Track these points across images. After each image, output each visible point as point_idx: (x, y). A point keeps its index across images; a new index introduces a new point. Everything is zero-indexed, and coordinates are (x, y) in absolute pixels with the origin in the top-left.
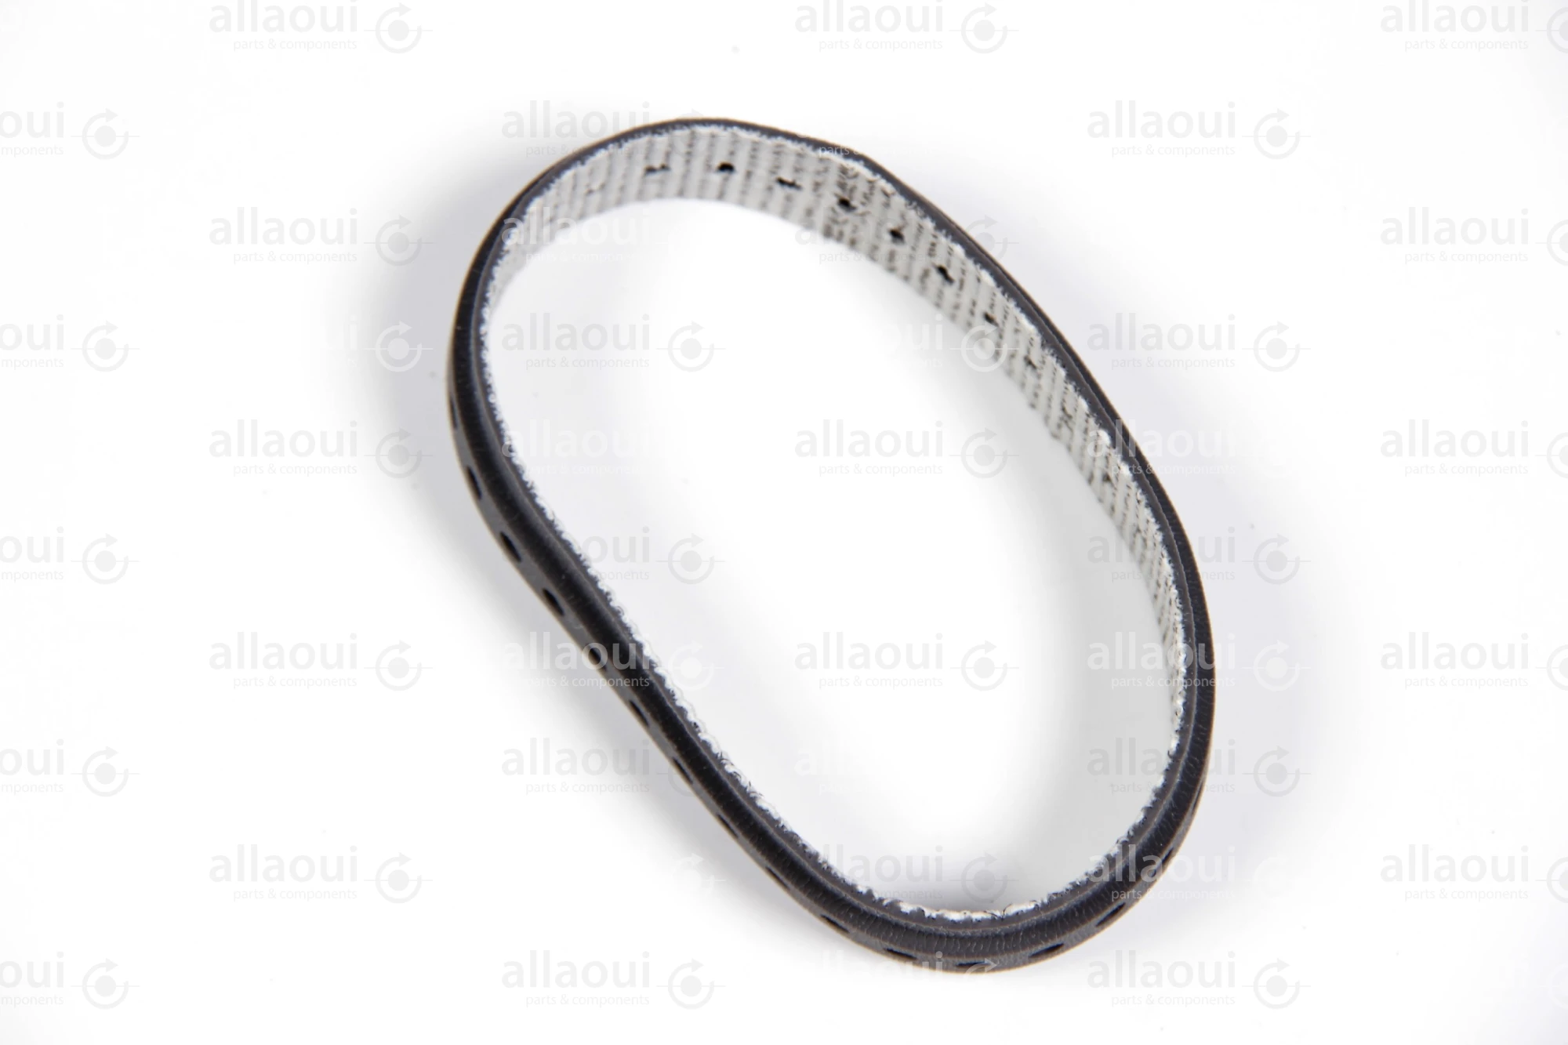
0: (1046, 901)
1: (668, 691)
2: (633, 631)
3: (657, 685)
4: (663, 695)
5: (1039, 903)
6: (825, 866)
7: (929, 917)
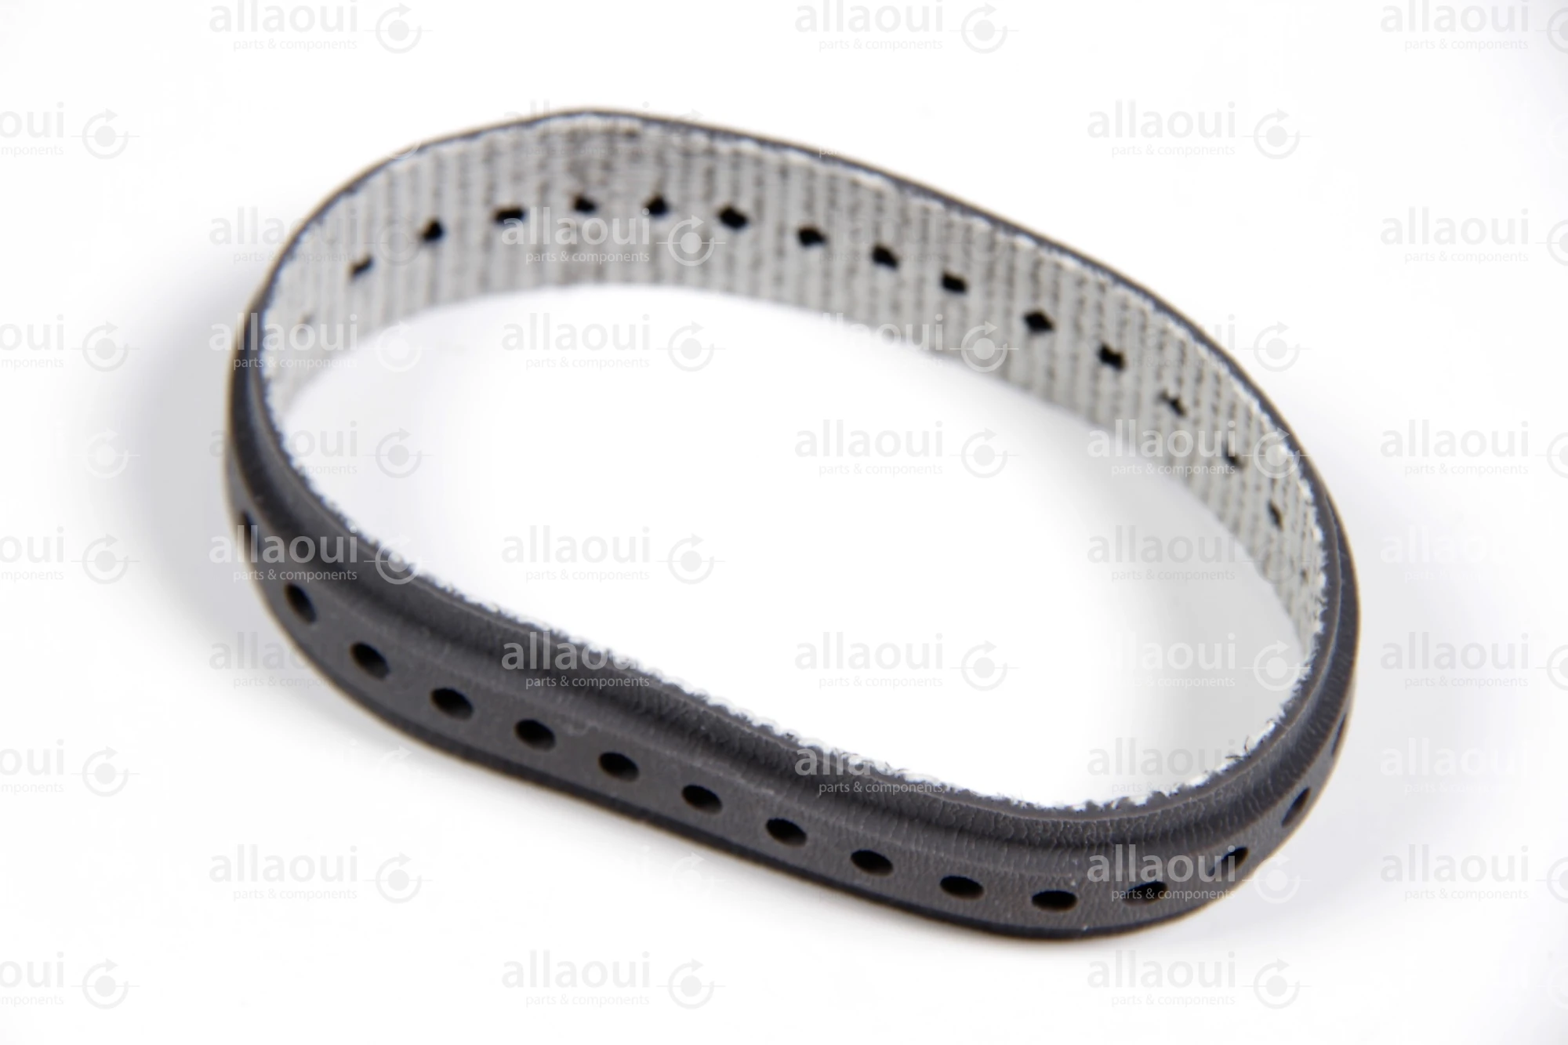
0: (1282, 714)
1: (736, 718)
2: (658, 675)
3: (721, 716)
4: (735, 724)
5: (1277, 720)
6: (1023, 805)
7: (1170, 795)
